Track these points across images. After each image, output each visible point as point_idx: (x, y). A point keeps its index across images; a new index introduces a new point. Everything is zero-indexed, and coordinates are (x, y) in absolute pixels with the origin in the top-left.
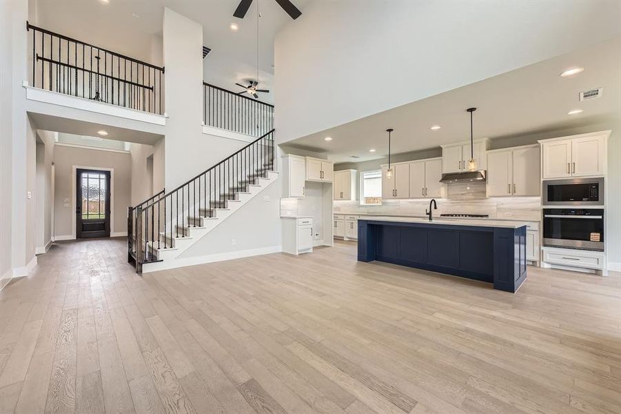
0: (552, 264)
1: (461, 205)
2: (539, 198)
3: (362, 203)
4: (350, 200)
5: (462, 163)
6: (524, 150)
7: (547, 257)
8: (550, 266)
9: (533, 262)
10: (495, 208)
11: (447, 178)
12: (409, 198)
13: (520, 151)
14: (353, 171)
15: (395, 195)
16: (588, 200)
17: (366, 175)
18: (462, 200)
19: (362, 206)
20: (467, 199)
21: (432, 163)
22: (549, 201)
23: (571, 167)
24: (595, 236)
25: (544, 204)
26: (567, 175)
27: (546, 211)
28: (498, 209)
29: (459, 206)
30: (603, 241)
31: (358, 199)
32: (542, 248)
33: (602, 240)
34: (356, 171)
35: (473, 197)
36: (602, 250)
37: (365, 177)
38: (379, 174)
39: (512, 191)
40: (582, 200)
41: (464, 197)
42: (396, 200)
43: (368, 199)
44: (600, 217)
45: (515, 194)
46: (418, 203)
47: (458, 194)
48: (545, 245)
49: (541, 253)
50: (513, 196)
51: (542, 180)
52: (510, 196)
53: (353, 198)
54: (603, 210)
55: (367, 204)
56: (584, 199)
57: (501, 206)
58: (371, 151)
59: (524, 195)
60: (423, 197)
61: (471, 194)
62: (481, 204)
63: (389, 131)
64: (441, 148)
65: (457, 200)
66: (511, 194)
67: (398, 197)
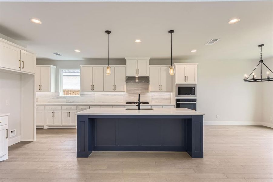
2: (174, 93)
3: (61, 94)
4: (50, 92)
5: (137, 71)
10: (151, 98)
11: (130, 79)
12: (103, 91)
13: (164, 68)
14: (53, 67)
15: (92, 88)
16: (192, 95)
17: (65, 72)
18: (135, 93)
19: (61, 97)
20: (137, 93)
21: (119, 68)
22: (178, 95)
23: (186, 78)
25: (176, 96)
26: (185, 82)
27: (178, 100)
28: (152, 98)
29: (133, 97)
31: (57, 91)
34: (55, 67)
37: (64, 74)
38: (78, 72)
39: (161, 89)
42: (93, 93)
43: (66, 92)
46: (108, 95)
47: (132, 90)
50: (161, 92)
51: (175, 84)
53: (53, 90)
54: (196, 99)
55: (64, 96)
56: (190, 94)
57: (154, 97)
58: (76, 51)
59: (165, 91)
60: (113, 91)
61: (139, 90)
62: (144, 96)
63: (108, 32)
64: (125, 59)
65: (132, 93)
66: (160, 91)
67: (94, 90)
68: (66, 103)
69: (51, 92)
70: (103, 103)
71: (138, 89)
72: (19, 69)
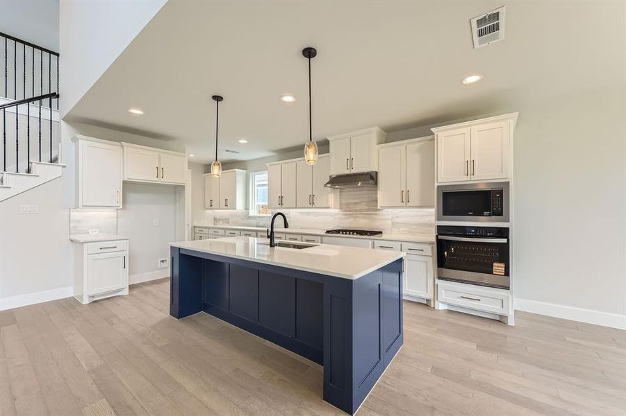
0: (449, 305)
1: (354, 218)
2: (433, 211)
3: (253, 212)
5: (350, 161)
6: (418, 145)
7: (442, 295)
8: (446, 307)
9: (427, 300)
10: (390, 222)
11: (338, 181)
12: (296, 208)
13: (414, 145)
14: (239, 173)
15: (281, 203)
16: (490, 215)
18: (356, 211)
19: (250, 217)
20: (361, 210)
22: (445, 214)
23: (470, 166)
24: (498, 268)
25: (439, 219)
26: (465, 178)
28: (392, 223)
29: (352, 219)
30: (509, 276)
31: (246, 208)
32: (437, 281)
33: (507, 273)
35: (367, 208)
36: (507, 288)
39: (405, 199)
40: (483, 215)
41: (358, 207)
44: (505, 241)
45: (408, 204)
46: (308, 214)
47: (350, 204)
48: (440, 278)
49: (435, 287)
50: (406, 206)
51: (436, 185)
52: (403, 207)
53: (240, 205)
54: (508, 229)
55: (258, 215)
56: (485, 213)
57: (396, 220)
58: (240, 141)
59: (419, 205)
60: (311, 206)
61: (364, 203)
62: (374, 216)
63: (218, 98)
64: (328, 141)
65: (350, 211)
66: (404, 204)
67: (283, 206)
68: (257, 227)
69: (237, 208)
70: (302, 228)
71: (362, 202)
72: (157, 179)
